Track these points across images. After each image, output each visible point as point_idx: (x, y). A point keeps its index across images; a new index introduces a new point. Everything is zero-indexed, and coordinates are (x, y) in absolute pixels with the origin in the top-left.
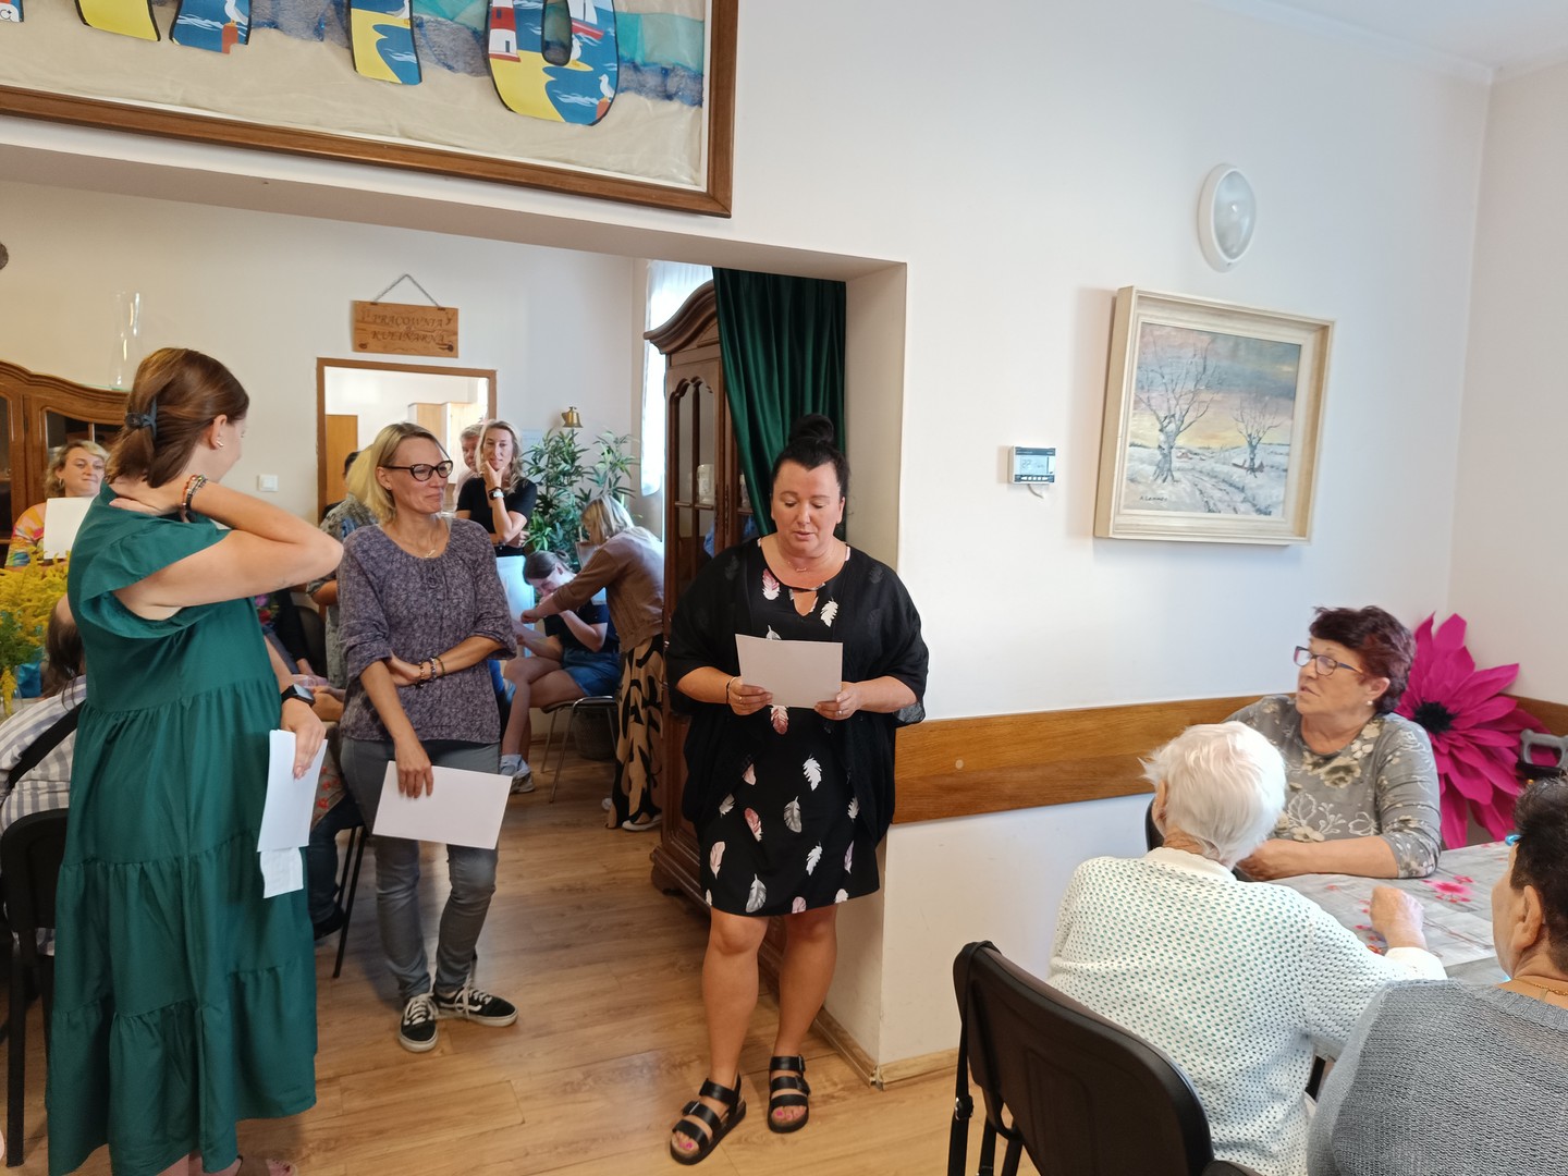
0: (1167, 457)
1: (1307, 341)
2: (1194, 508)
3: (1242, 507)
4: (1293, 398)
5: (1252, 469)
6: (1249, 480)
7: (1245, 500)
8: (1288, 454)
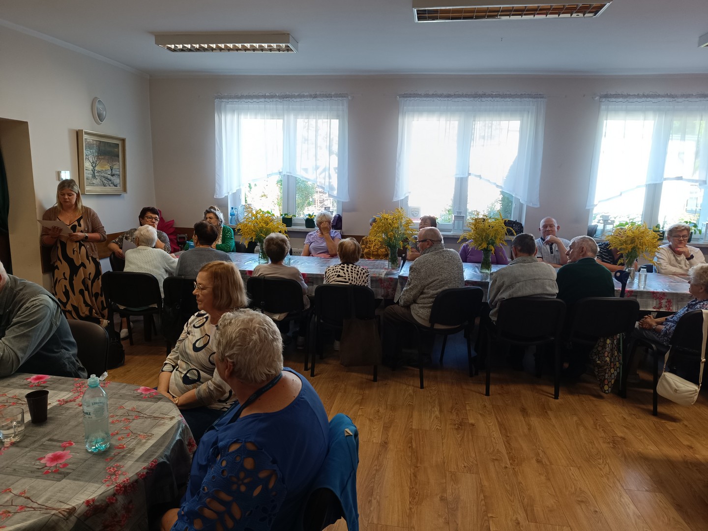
0: (94, 173)
1: (119, 143)
2: (101, 185)
3: (111, 185)
4: (118, 158)
5: (112, 175)
6: (112, 178)
7: (111, 183)
8: (119, 171)
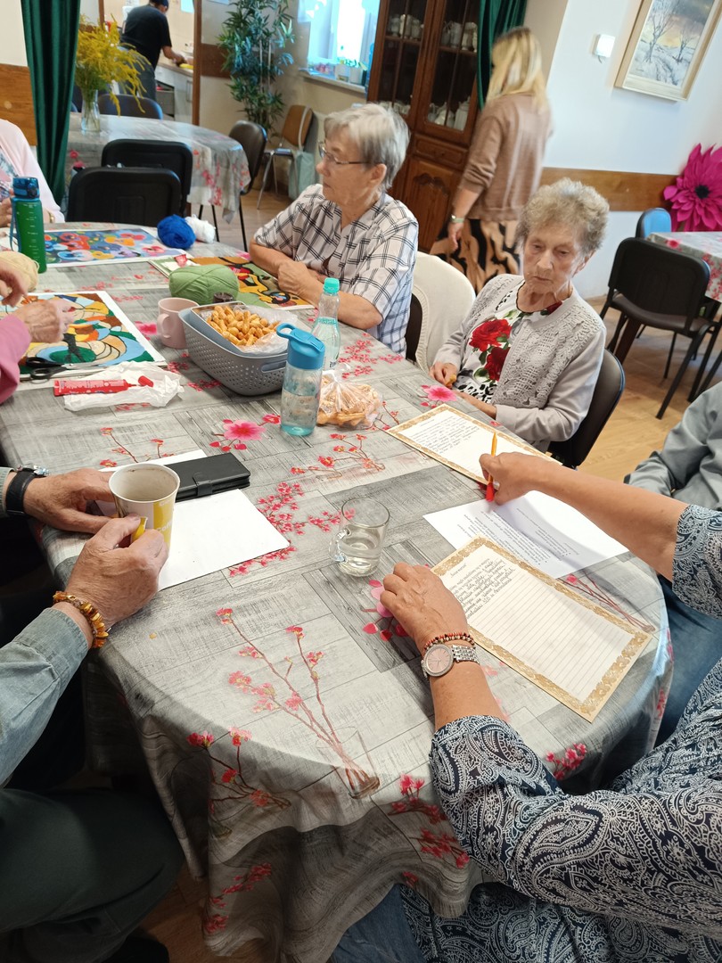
0: (651, 48)
2: (652, 77)
4: (704, 24)
5: (679, 61)
6: (675, 66)
7: (671, 76)
8: (693, 54)
